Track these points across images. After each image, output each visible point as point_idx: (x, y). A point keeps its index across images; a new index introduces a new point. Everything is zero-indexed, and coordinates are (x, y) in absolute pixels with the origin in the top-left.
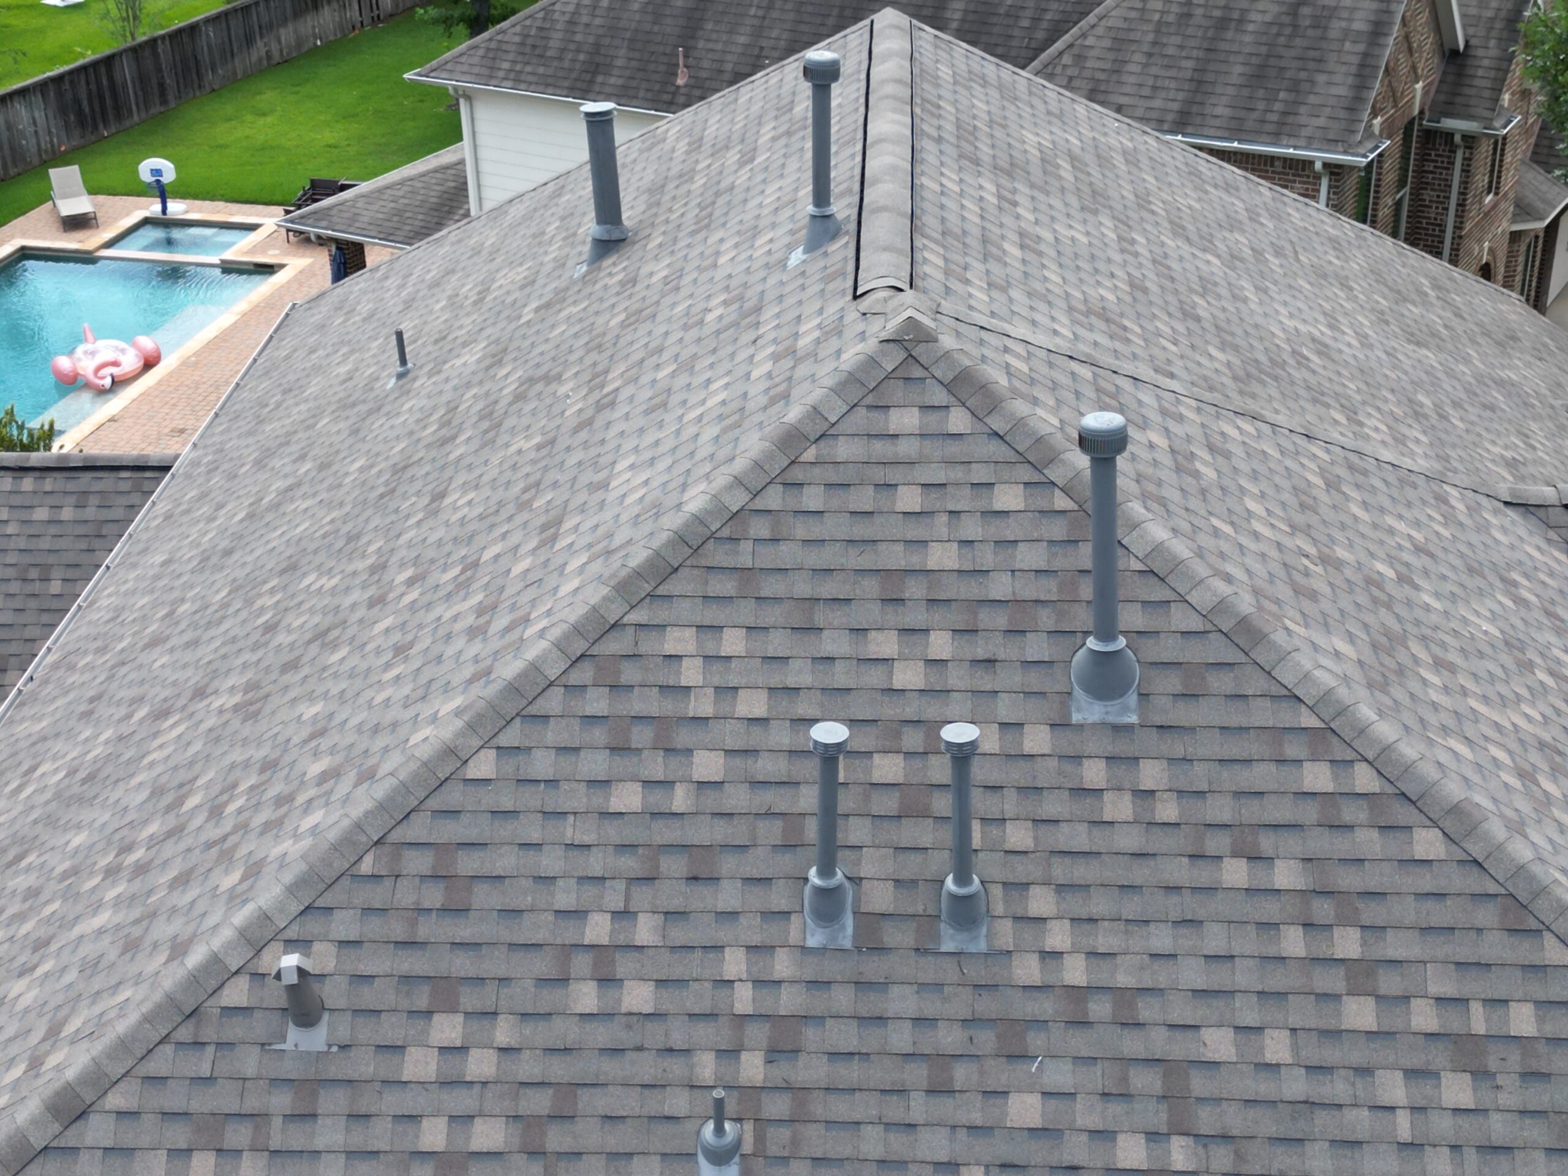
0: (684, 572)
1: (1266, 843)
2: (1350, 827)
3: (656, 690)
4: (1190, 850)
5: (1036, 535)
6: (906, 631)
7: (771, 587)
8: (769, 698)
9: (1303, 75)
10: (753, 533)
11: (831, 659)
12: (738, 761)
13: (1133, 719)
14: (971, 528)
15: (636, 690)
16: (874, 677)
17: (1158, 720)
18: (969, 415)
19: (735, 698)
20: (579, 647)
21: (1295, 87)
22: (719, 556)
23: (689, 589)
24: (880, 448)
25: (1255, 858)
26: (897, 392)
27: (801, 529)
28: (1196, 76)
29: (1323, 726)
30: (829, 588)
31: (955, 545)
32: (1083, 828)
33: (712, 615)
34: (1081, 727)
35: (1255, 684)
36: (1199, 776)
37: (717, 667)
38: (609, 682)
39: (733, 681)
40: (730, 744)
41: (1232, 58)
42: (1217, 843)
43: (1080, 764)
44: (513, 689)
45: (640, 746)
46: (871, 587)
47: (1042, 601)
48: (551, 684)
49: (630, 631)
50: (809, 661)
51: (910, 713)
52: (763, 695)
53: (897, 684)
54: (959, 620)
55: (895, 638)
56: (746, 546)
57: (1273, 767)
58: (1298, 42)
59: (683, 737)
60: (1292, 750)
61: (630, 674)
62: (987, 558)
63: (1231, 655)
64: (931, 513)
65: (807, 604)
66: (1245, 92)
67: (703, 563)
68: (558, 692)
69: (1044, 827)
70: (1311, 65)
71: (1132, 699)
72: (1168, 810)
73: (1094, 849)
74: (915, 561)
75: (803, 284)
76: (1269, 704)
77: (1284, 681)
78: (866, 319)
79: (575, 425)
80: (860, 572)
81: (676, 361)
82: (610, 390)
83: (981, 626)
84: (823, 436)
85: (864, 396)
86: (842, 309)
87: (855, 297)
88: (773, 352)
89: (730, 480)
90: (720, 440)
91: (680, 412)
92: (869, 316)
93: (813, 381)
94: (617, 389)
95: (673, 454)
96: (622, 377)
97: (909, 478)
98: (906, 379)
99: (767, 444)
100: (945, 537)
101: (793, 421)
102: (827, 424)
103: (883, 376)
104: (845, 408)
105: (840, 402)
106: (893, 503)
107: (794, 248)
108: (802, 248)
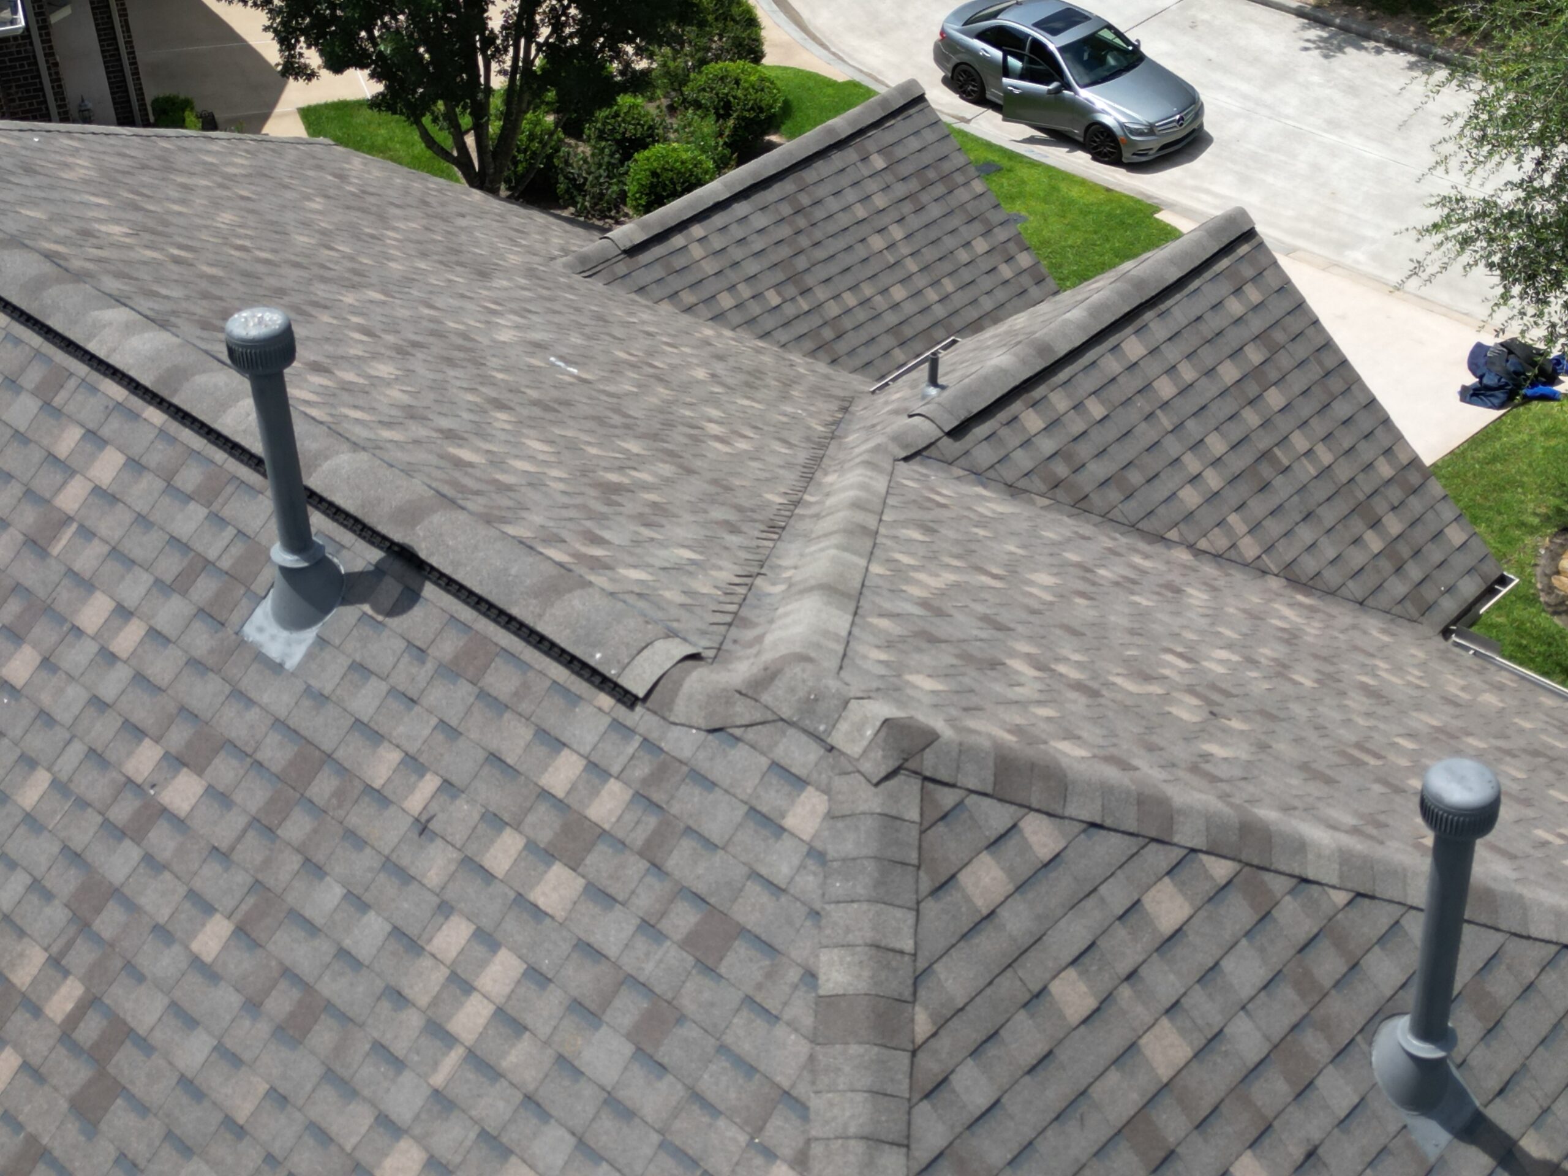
5: (1228, 937)
14: (1163, 983)
18: (1046, 820)
24: (990, 945)
26: (947, 845)
27: (993, 1148)
31: (1166, 1022)
34: (1442, 1160)
35: (1529, 960)
46: (1127, 1164)
47: (1297, 1026)
54: (1245, 1123)
62: (1206, 1011)
63: (1492, 943)
64: (1109, 998)
74: (1143, 1082)
75: (393, 691)
76: (1554, 977)
77: (1546, 936)
78: (738, 739)
79: (63, 1105)
80: (1100, 1152)
81: (209, 909)
82: (69, 1006)
83: (1270, 1113)
84: (916, 981)
85: (917, 881)
86: (617, 725)
87: (628, 699)
88: (531, 846)
89: (858, 1147)
90: (665, 1061)
91: (413, 1020)
92: (737, 732)
93: (776, 889)
94: (89, 1003)
95: (544, 1115)
96: (66, 973)
97: (1050, 964)
98: (944, 817)
99: (854, 1049)
100: (1148, 1019)
101: (862, 986)
102: (907, 958)
103: (915, 833)
104: (910, 917)
105: (899, 913)
106: (1062, 1016)
107: (235, 618)
108: (264, 613)
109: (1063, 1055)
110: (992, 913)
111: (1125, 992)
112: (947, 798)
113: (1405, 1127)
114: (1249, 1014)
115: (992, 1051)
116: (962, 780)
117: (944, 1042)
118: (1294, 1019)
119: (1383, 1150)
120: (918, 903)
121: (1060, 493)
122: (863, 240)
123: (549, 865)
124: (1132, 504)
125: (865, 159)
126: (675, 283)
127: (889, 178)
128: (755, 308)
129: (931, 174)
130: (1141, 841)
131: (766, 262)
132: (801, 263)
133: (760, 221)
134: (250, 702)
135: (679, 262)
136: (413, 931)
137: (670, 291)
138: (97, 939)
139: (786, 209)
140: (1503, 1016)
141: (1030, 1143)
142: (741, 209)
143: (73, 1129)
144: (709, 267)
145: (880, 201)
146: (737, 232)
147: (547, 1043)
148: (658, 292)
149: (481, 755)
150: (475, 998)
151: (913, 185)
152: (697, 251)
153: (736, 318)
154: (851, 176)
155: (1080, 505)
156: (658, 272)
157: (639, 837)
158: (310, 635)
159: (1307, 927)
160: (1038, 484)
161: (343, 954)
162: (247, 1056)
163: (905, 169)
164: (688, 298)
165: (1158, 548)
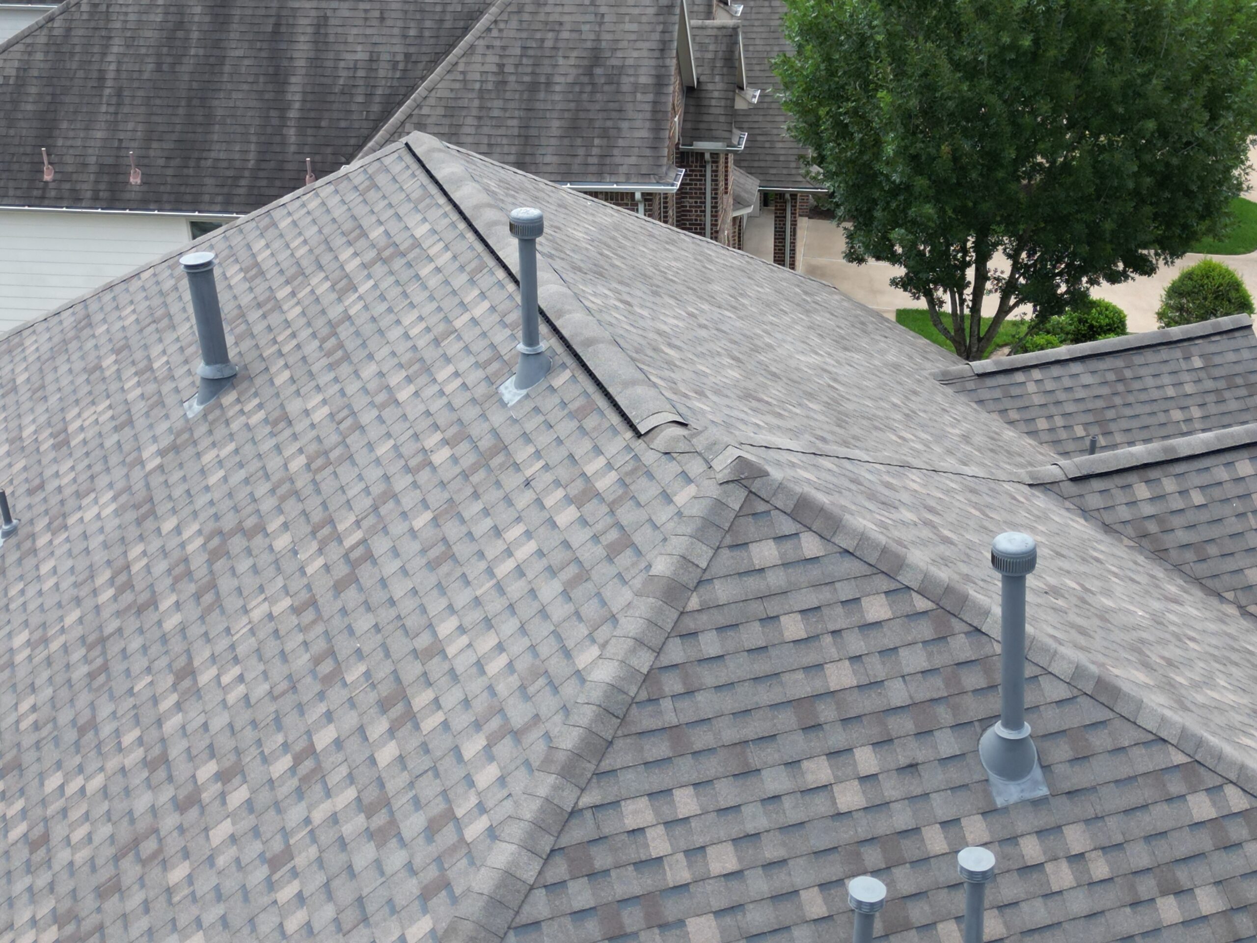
0: (619, 744)
1: (1182, 875)
2: (1239, 845)
3: (631, 868)
4: (1129, 899)
5: (910, 638)
6: (832, 755)
7: (701, 739)
8: (736, 851)
9: (609, 124)
10: (667, 690)
11: (776, 798)
12: (728, 920)
13: (1044, 791)
14: (856, 644)
15: (613, 873)
16: (820, 805)
17: (1066, 786)
18: (818, 538)
19: (705, 856)
20: (546, 843)
21: (605, 134)
22: (645, 720)
23: (628, 759)
24: (753, 584)
25: (1179, 892)
26: (750, 529)
27: (709, 677)
28: (523, 132)
29: (1189, 760)
30: (754, 728)
31: (847, 663)
32: (1038, 903)
33: (657, 780)
34: (1005, 809)
35: (1128, 735)
36: (1114, 829)
37: (678, 830)
38: (585, 871)
39: (699, 841)
40: (716, 905)
41: (548, 115)
42: (1146, 887)
43: (1017, 844)
44: (495, 903)
45: (635, 929)
46: (787, 719)
47: (936, 700)
48: (532, 888)
49: (588, 814)
50: (759, 804)
51: (863, 832)
52: (729, 848)
53: (843, 808)
54: (875, 732)
55: (826, 763)
56: (666, 704)
57: (1165, 806)
58: (599, 96)
59: (671, 909)
60: (1176, 787)
61: (601, 859)
62: (877, 668)
63: (1101, 714)
64: (816, 637)
65: (739, 748)
66: (566, 142)
67: (634, 730)
68: (540, 894)
69: (1008, 911)
70: (614, 115)
71: (1037, 772)
72: (1100, 868)
73: (1055, 920)
74: (818, 685)
75: (545, 421)
76: (1144, 751)
77: (1149, 727)
78: (674, 459)
79: (332, 583)
80: (774, 706)
81: (427, 507)
82: (354, 542)
83: (894, 734)
84: (700, 582)
85: (723, 538)
86: (628, 448)
87: (639, 435)
88: (566, 496)
89: (631, 642)
90: (572, 596)
91: (483, 565)
92: (675, 455)
93: (656, 527)
94: (363, 541)
95: (514, 613)
96: (359, 527)
97: (787, 607)
98: (753, 514)
99: (651, 600)
100: (836, 656)
101: (668, 573)
102: (699, 570)
103: (732, 515)
104: (711, 553)
105: (704, 548)
106: (781, 634)
107: (499, 382)
108: (510, 383)
109: (773, 652)
110: (762, 570)
111: (828, 639)
112: (761, 507)
113: (987, 780)
114: (904, 681)
115: (731, 633)
116: (774, 501)
117: (704, 617)
118: (935, 696)
119: (964, 786)
120: (718, 548)
121: (1145, 542)
122: (1165, 411)
123: (570, 505)
124: (1204, 566)
125: (1187, 358)
126: (1007, 403)
127: (1202, 375)
128: (1063, 435)
129: (1239, 381)
130: (875, 571)
131: (1082, 407)
132: (1110, 414)
133: (1087, 379)
134: (487, 419)
135: (1015, 391)
136: (500, 528)
137: (1002, 408)
138: (379, 516)
139: (1111, 377)
140: (1092, 755)
141: (732, 684)
142: (1076, 368)
143: (330, 594)
144: (1037, 400)
145: (1189, 388)
146: (1067, 382)
147: (530, 582)
148: (992, 406)
149: (567, 454)
150: (512, 559)
151: (1222, 384)
152: (1031, 387)
153: (1045, 437)
154: (1172, 366)
155: (1159, 554)
156: (997, 394)
157: (610, 498)
158: (524, 392)
159: (968, 654)
160: (1130, 530)
161: (470, 534)
162: (411, 573)
163: (1217, 372)
164: (1014, 415)
165: (1214, 602)
